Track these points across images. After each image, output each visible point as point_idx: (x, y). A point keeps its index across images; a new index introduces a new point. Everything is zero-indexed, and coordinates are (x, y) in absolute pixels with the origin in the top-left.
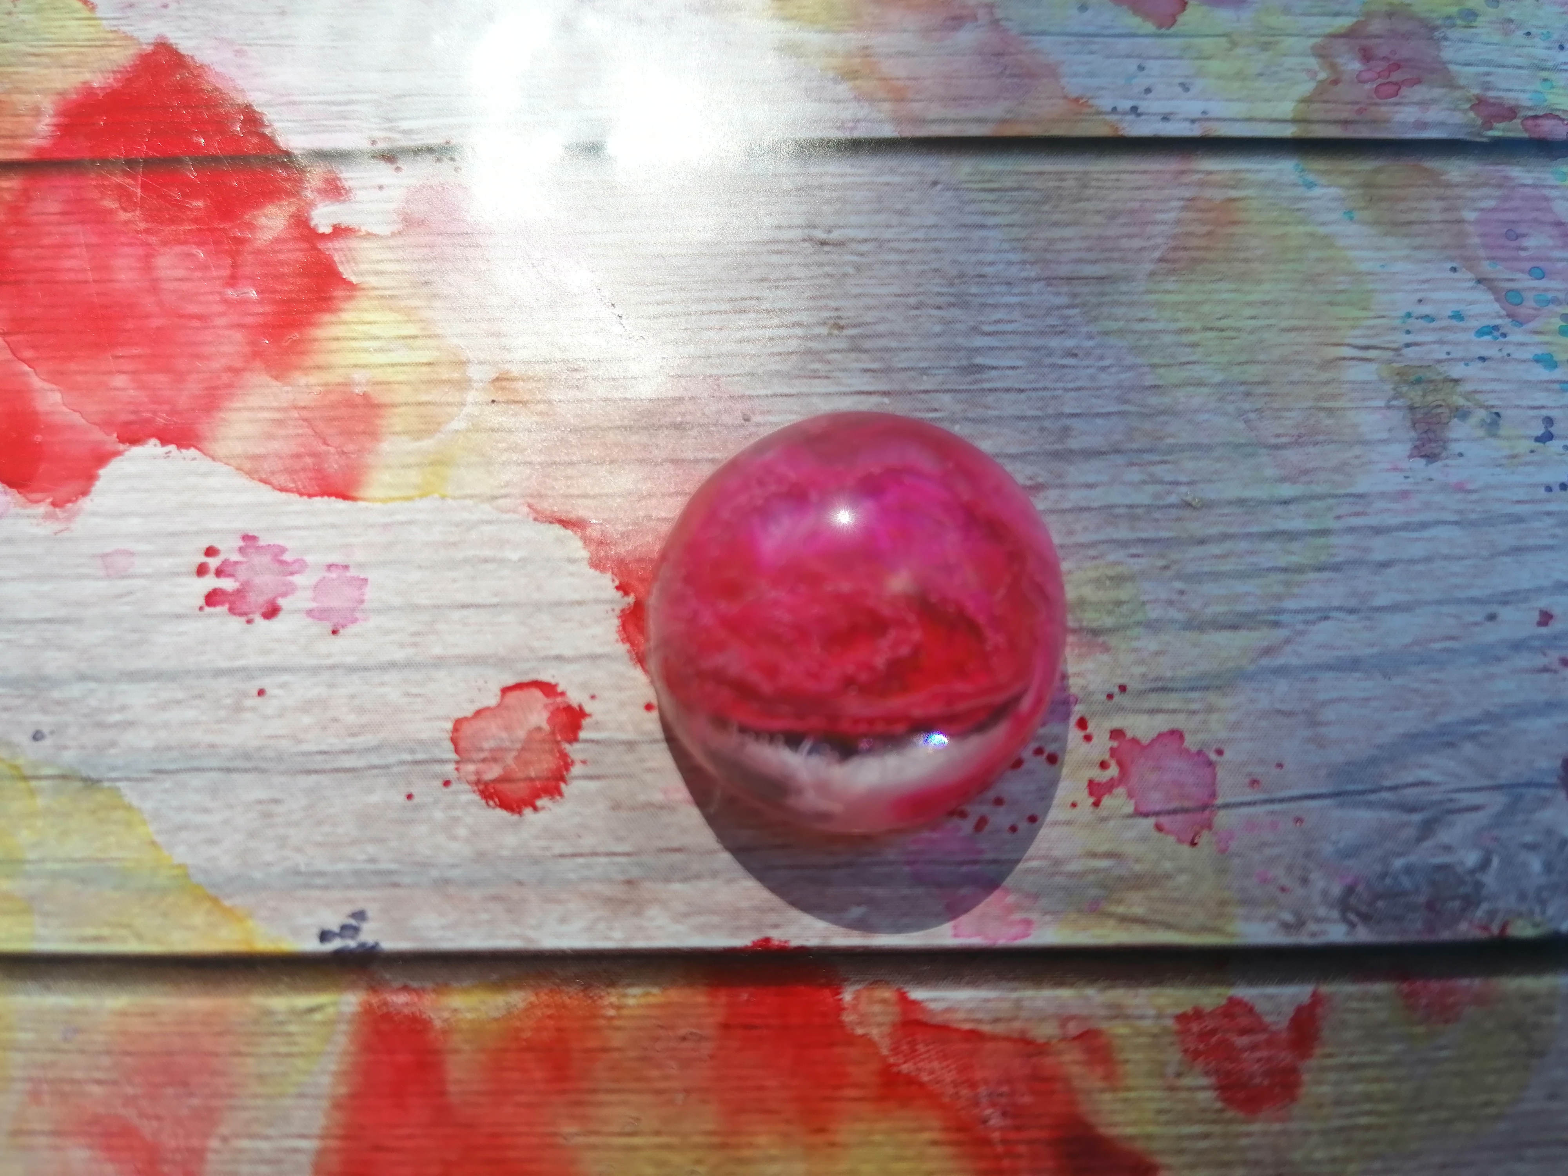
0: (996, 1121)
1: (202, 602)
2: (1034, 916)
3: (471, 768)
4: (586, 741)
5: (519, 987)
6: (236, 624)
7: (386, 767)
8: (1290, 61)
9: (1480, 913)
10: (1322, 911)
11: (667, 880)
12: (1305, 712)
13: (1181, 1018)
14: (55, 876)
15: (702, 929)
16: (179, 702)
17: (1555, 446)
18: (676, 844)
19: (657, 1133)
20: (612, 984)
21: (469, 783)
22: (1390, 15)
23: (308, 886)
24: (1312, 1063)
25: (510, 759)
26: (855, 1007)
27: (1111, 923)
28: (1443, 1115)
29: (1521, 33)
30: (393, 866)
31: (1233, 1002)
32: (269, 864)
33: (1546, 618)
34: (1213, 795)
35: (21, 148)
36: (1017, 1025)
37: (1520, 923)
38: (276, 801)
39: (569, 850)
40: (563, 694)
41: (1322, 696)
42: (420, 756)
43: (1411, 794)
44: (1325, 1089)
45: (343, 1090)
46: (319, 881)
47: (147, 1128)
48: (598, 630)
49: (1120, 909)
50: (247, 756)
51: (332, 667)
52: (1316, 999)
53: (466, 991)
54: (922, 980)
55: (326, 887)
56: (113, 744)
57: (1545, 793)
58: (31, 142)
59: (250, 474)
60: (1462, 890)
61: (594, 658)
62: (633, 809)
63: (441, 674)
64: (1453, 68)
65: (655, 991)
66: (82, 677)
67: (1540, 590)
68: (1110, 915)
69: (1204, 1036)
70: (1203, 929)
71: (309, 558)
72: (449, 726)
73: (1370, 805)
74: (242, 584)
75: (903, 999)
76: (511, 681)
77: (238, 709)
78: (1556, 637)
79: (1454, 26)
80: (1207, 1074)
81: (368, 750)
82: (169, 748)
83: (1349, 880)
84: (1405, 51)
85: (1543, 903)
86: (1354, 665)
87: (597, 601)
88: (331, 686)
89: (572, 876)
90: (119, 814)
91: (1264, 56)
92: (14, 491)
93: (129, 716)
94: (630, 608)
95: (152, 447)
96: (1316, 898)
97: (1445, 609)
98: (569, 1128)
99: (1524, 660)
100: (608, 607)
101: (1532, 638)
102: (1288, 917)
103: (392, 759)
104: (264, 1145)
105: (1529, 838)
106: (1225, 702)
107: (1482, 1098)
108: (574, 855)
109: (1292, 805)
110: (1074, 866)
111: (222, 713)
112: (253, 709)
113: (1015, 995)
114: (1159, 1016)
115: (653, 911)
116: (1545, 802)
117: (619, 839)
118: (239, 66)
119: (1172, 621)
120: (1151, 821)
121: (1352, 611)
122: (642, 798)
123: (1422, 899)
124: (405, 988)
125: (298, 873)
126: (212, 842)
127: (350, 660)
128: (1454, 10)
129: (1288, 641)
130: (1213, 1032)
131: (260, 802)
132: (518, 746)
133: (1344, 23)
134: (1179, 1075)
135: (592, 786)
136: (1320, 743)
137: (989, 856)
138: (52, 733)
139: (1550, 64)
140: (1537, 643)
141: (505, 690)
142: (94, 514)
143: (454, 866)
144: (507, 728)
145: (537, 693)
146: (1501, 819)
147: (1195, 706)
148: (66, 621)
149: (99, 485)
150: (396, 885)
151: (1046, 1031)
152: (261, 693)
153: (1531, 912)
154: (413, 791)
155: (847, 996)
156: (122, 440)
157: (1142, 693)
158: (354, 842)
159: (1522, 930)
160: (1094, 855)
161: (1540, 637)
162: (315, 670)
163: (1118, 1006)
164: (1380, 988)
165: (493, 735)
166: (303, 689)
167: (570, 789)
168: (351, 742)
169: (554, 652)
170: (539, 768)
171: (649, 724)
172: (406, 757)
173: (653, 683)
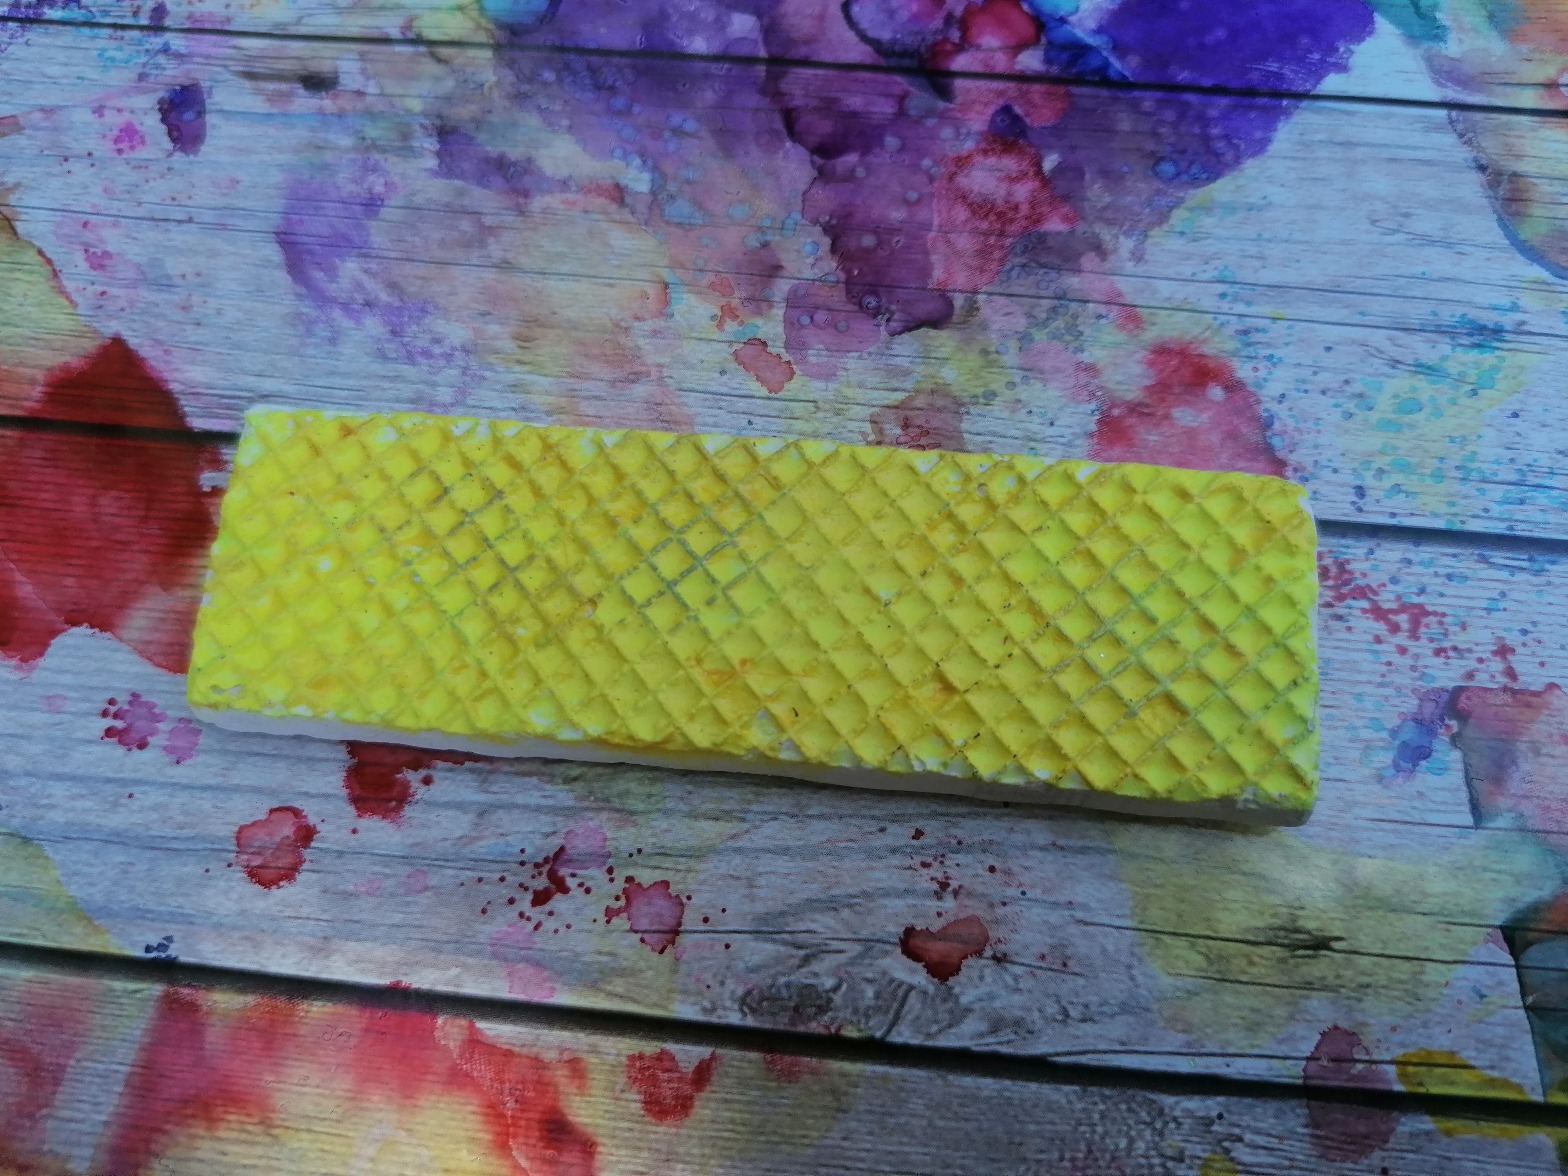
0: (510, 1104)
1: (102, 733)
2: (558, 986)
3: (245, 857)
4: (315, 848)
5: (253, 993)
6: (120, 751)
7: (197, 851)
8: (852, 425)
9: (826, 1018)
10: (728, 1004)
11: (348, 939)
12: (748, 878)
13: (632, 1058)
15: (362, 972)
16: (83, 796)
18: (356, 917)
19: (318, 1087)
20: (305, 998)
21: (243, 866)
22: (933, 392)
23: (141, 918)
24: (703, 1095)
25: (269, 854)
26: (443, 1028)
27: (602, 995)
28: (775, 1139)
29: (1024, 411)
30: (192, 912)
31: (663, 1052)
32: (122, 902)
33: (920, 835)
34: (679, 924)
35: (22, 408)
36: (535, 1050)
37: (850, 1028)
38: (131, 864)
39: (292, 914)
40: (305, 816)
41: (760, 869)
42: (216, 846)
43: (801, 938)
44: (707, 1112)
45: (147, 1040)
46: (150, 916)
47: (36, 1049)
48: (333, 779)
49: (609, 988)
50: (118, 834)
51: (174, 785)
52: (713, 1057)
53: (224, 991)
54: (484, 1016)
55: (153, 920)
56: (42, 818)
57: (888, 947)
58: (28, 404)
59: (141, 653)
60: (818, 1002)
61: (327, 796)
62: (336, 893)
63: (236, 796)
64: (966, 436)
66: (28, 774)
67: (921, 816)
68: (601, 990)
69: (642, 1069)
70: (656, 1005)
71: (169, 713)
72: (236, 829)
73: (774, 941)
74: (128, 725)
75: (472, 1026)
76: (276, 805)
77: (115, 805)
78: (923, 848)
79: (976, 403)
80: (639, 1093)
81: (188, 839)
82: (74, 824)
83: (750, 986)
84: (935, 423)
85: (867, 1017)
86: (785, 851)
87: (335, 760)
88: (171, 796)
89: (293, 930)
90: (40, 861)
91: (835, 420)
93: (53, 801)
95: (83, 630)
96: (727, 995)
97: (853, 821)
98: (269, 1078)
99: (896, 860)
101: (906, 846)
102: (707, 1004)
103: (200, 846)
104: (101, 1066)
105: (870, 975)
106: (702, 866)
107: (802, 1132)
108: (297, 918)
109: (726, 936)
110: (586, 959)
111: (107, 806)
112: (125, 805)
113: (537, 1032)
114: (618, 1055)
115: (335, 957)
116: (886, 953)
117: (324, 911)
118: (166, 362)
119: (680, 811)
120: (639, 936)
121: (793, 816)
122: (341, 887)
123: (792, 1004)
124: (189, 985)
125: (139, 909)
126: (92, 884)
127: (185, 781)
128: (980, 391)
129: (747, 832)
130: (648, 1068)
131: (123, 863)
132: (275, 846)
133: (900, 396)
134: (623, 1091)
135: (314, 876)
136: (752, 898)
137: (539, 946)
138: (7, 806)
139: (1039, 436)
140: (909, 850)
141: (273, 811)
142: (45, 669)
143: (226, 916)
144: (270, 835)
145: (291, 815)
146: (854, 961)
147: (680, 867)
148: (22, 737)
149: (50, 650)
150: (192, 923)
151: (550, 1056)
152: (131, 796)
153: (859, 1022)
154: (210, 867)
155: (440, 1021)
156: (67, 622)
157: (651, 855)
158: (172, 895)
159: (850, 1032)
160: (600, 953)
161: (912, 846)
162: (163, 785)
163: (595, 1046)
164: (754, 1055)
165: (261, 838)
166: (156, 797)
167: (301, 877)
168: (178, 833)
169: (304, 790)
170: (286, 861)
171: (353, 842)
172: (209, 846)
173: (359, 816)
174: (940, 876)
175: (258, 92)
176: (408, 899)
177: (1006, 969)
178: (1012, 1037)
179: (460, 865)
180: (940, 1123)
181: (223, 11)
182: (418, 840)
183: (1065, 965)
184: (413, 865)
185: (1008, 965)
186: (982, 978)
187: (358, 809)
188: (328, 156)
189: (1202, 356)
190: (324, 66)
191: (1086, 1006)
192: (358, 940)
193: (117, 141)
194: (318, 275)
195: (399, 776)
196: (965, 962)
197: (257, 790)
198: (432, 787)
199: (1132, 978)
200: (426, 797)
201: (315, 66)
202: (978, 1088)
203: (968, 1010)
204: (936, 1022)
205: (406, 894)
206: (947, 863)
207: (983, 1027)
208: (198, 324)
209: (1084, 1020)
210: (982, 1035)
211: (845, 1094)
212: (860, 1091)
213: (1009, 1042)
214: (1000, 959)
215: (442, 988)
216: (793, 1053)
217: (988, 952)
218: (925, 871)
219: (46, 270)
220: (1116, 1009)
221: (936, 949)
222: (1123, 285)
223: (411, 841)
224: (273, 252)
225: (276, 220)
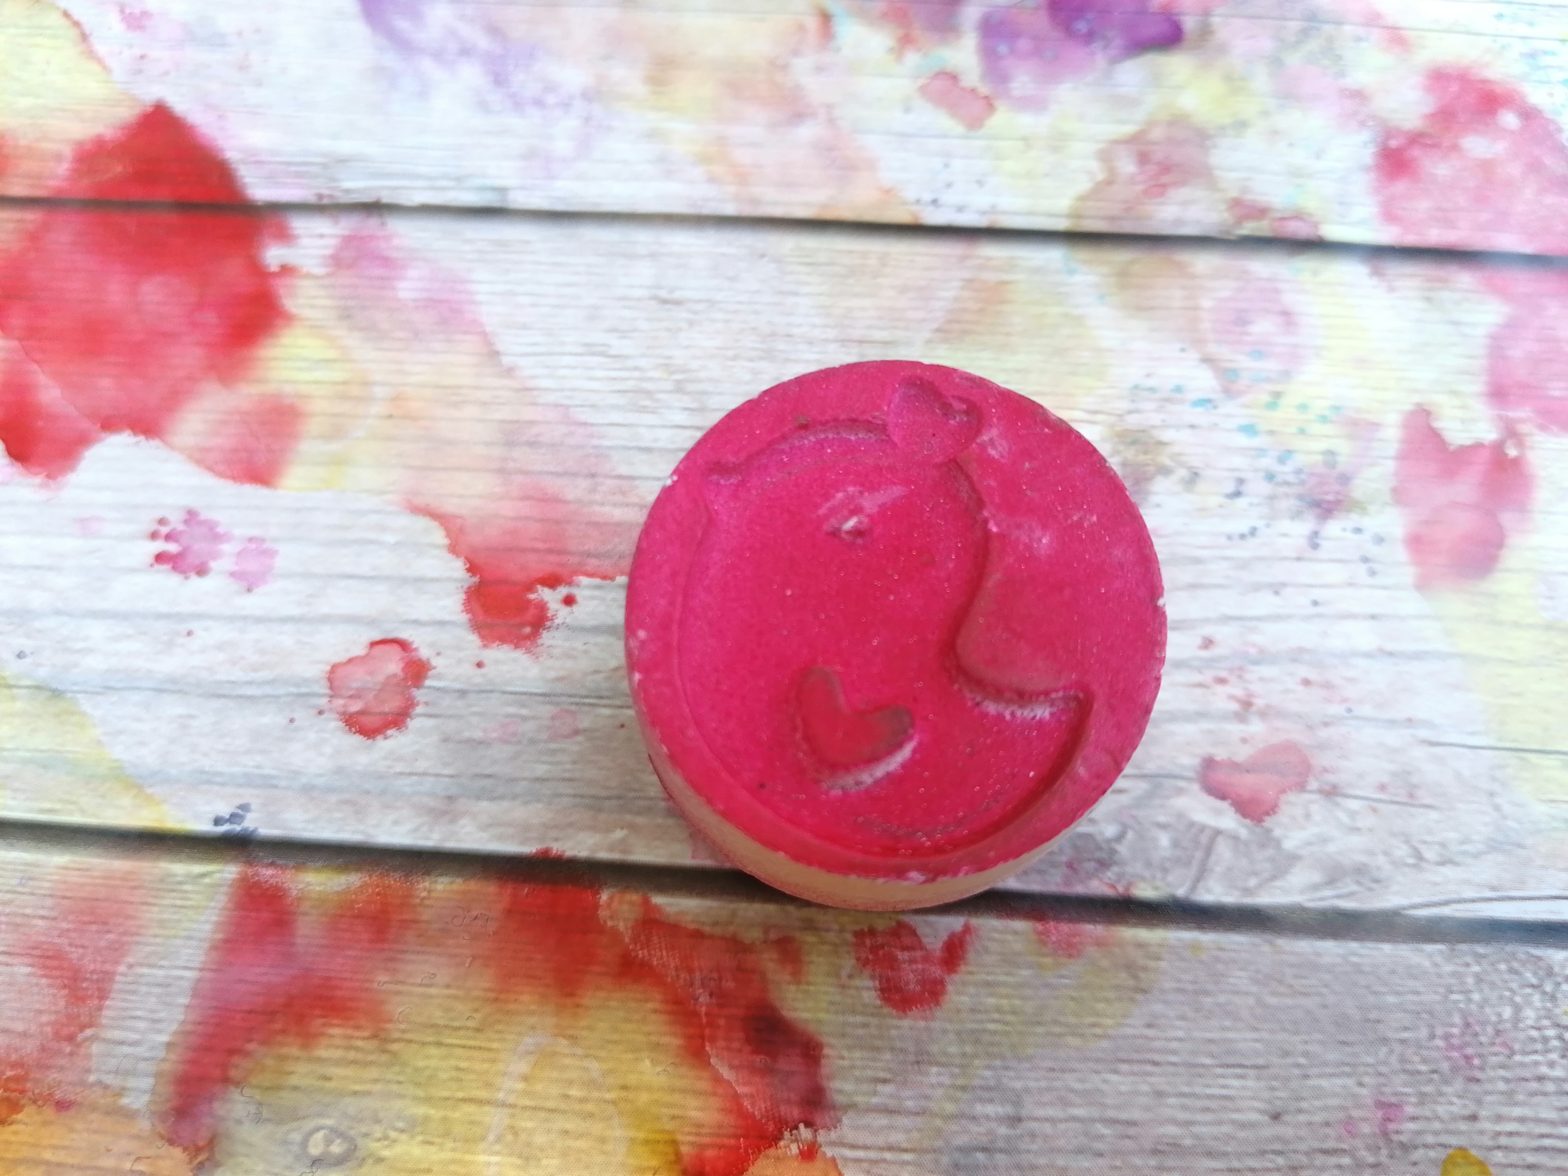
0: (704, 999)
1: (151, 560)
3: (340, 702)
4: (429, 687)
5: (358, 870)
6: (175, 579)
7: (277, 697)
8: (1075, 164)
9: (1110, 874)
11: (478, 798)
13: (859, 935)
14: (25, 762)
15: (500, 838)
16: (128, 636)
17: (1241, 502)
18: (488, 771)
19: (448, 986)
20: (428, 873)
21: (338, 713)
22: (1171, 124)
23: (209, 782)
24: (956, 977)
25: (371, 696)
26: (609, 905)
28: (1057, 1029)
29: (1284, 143)
30: (273, 772)
31: (901, 926)
32: (182, 764)
33: (1208, 643)
35: (44, 187)
36: (731, 929)
37: (1142, 885)
38: (192, 717)
39: (408, 770)
40: (416, 650)
42: (304, 690)
44: (965, 999)
45: (220, 936)
46: (218, 779)
47: (75, 954)
48: (448, 602)
50: (175, 681)
51: (245, 618)
52: (967, 929)
53: (318, 870)
54: (662, 889)
55: (223, 784)
56: (76, 665)
57: (1182, 784)
58: (52, 183)
59: (197, 461)
60: (1098, 855)
61: (442, 623)
62: (460, 742)
63: (325, 628)
64: (1218, 172)
65: (459, 880)
66: (58, 612)
67: (1207, 621)
69: (874, 950)
71: (237, 532)
72: (328, 668)
74: (184, 548)
75: (646, 902)
76: (377, 636)
77: (170, 645)
78: (1213, 660)
79: (1225, 135)
80: (873, 977)
81: (265, 683)
82: (118, 671)
84: (1177, 157)
85: (1165, 871)
87: (450, 579)
88: (242, 632)
89: (408, 789)
90: (75, 719)
91: (1053, 158)
92: (19, 465)
93: (90, 644)
94: (475, 586)
95: (125, 437)
98: (382, 978)
99: (1183, 676)
100: (459, 585)
101: (1193, 658)
103: (281, 691)
104: (160, 973)
105: (1162, 819)
107: (1092, 1020)
108: (411, 774)
111: (159, 647)
112: (182, 645)
113: (732, 906)
114: (842, 932)
115: (463, 821)
116: (1180, 791)
117: (445, 765)
118: (220, 128)
122: (467, 734)
123: (1064, 859)
124: (272, 864)
125: (205, 773)
126: (142, 744)
127: (259, 612)
128: (1228, 120)
130: (882, 946)
131: (181, 717)
132: (378, 687)
133: (1129, 130)
134: (851, 977)
135: (430, 723)
138: (32, 653)
140: (1197, 663)
141: (374, 644)
142: (77, 486)
143: (321, 775)
144: (371, 673)
145: (396, 648)
146: (1140, 801)
148: (50, 568)
149: (81, 463)
150: (275, 787)
151: (752, 935)
152: (190, 633)
153: (1154, 878)
154: (296, 715)
155: (604, 897)
156: (102, 429)
158: (247, 752)
159: (1144, 892)
161: (1201, 659)
162: (231, 619)
163: (811, 921)
164: (1022, 925)
165: (359, 678)
166: (221, 633)
167: (413, 724)
168: (252, 676)
169: (414, 617)
170: (392, 705)
171: (477, 678)
172: (293, 690)
173: (485, 646)
174: (1239, 692)
176: (553, 746)
177: (1338, 805)
178: (1354, 888)
179: (618, 702)
180: (1272, 1000)
182: (562, 673)
183: (1411, 796)
184: (558, 704)
185: (1339, 800)
186: (1308, 816)
187: (483, 637)
189: (1484, 81)
191: (1443, 845)
192: (492, 799)
194: (403, 24)
195: (532, 596)
196: (1283, 798)
197: (352, 620)
198: (575, 608)
199: (1497, 808)
200: (568, 621)
202: (1318, 954)
203: (1294, 858)
204: (1255, 873)
205: (551, 739)
206: (1247, 676)
207: (1316, 877)
208: (259, 84)
209: (1442, 863)
210: (1316, 887)
211: (1145, 969)
212: (1163, 964)
213: (1350, 895)
214: (1332, 792)
215: (603, 855)
216: (1071, 920)
217: (1313, 785)
218: (1220, 689)
219: (73, 33)
220: (1481, 847)
221: (1246, 783)
223: (552, 674)
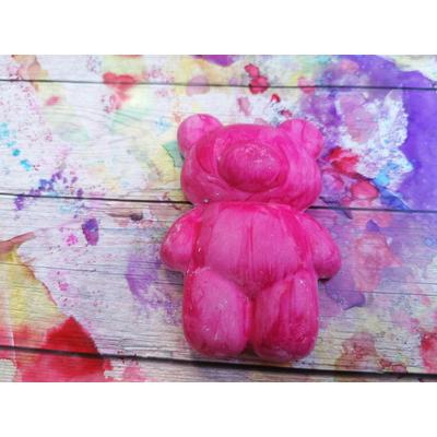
175: (116, 221)
181: (101, 192)
188: (142, 245)
190: (138, 211)
193: (68, 241)
194: (141, 291)
201: (134, 211)
208: (100, 311)
219: (45, 291)
222: (422, 287)
224: (125, 283)
225: (125, 270)
